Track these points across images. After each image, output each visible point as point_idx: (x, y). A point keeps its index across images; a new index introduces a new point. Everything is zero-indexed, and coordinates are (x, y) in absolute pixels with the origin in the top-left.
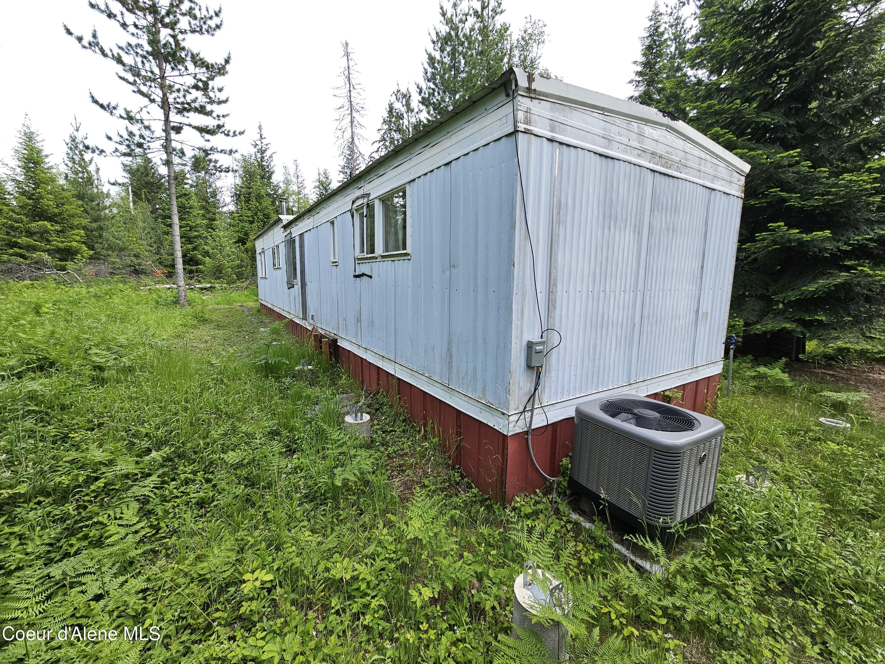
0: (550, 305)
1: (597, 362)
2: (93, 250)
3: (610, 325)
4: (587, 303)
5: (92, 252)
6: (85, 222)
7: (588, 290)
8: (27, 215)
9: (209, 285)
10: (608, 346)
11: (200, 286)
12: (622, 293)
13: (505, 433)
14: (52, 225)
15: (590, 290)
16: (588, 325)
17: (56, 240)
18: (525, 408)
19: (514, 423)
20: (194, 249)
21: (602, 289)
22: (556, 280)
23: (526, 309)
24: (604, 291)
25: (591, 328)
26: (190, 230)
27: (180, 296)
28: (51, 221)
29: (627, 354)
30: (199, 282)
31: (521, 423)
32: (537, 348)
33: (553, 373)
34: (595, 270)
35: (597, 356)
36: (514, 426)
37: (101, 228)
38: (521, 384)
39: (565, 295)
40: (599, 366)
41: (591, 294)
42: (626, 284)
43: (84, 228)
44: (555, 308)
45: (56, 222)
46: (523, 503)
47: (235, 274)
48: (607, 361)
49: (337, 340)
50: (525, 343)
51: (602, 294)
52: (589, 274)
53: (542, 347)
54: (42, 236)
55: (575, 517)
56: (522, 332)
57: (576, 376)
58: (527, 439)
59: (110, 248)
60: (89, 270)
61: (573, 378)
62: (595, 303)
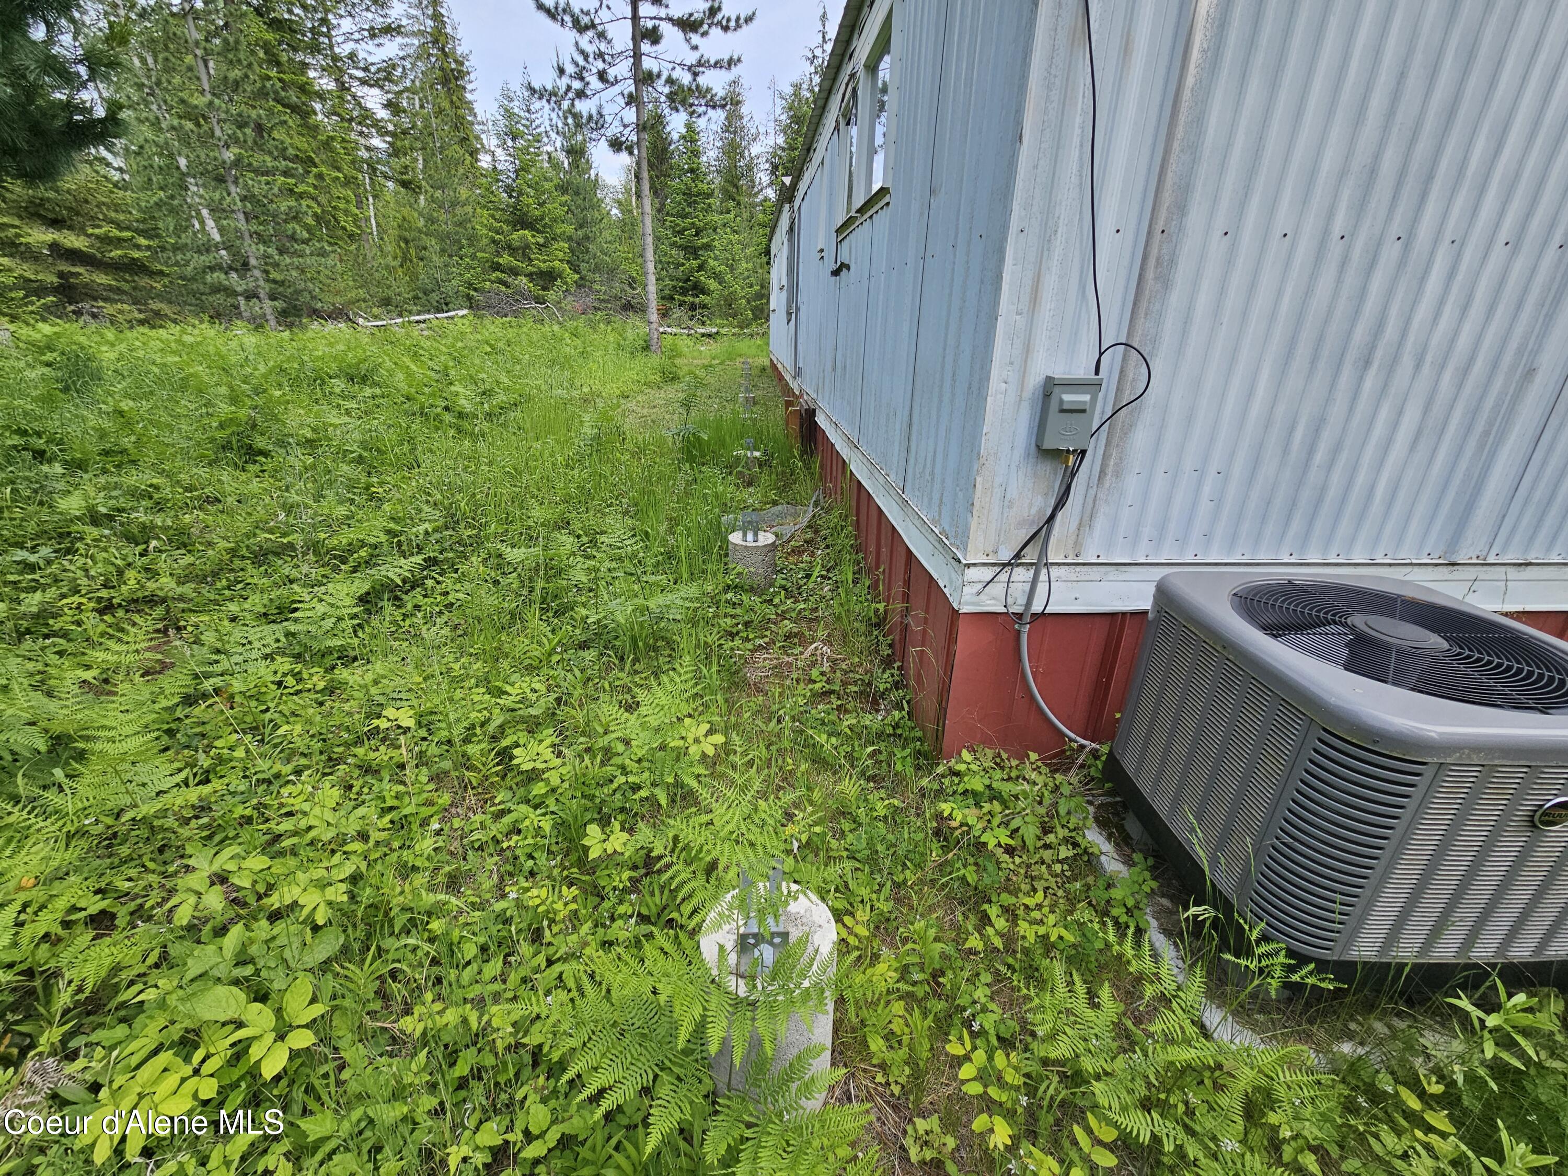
0: (1150, 274)
1: (1314, 476)
2: (578, 273)
3: (1407, 361)
4: (1313, 276)
5: (577, 276)
6: (569, 229)
7: (1326, 232)
8: (507, 222)
9: (714, 330)
10: (1379, 430)
11: (703, 331)
12: (1499, 253)
13: (955, 606)
14: (533, 236)
15: (1337, 232)
16: (1303, 351)
17: (538, 259)
18: (1018, 556)
19: (980, 586)
20: (701, 268)
21: (1395, 229)
22: (1185, 189)
23: (1050, 282)
24: (1406, 240)
25: (1314, 361)
26: (696, 235)
27: (651, 339)
28: (533, 230)
29: (1463, 464)
30: (703, 323)
31: (997, 589)
32: (1067, 397)
33: (1132, 484)
34: (1377, 157)
35: (1320, 457)
36: (979, 594)
37: (587, 238)
38: (1013, 493)
39: (1217, 247)
40: (1324, 489)
41: (1335, 249)
42: (1528, 215)
43: (570, 239)
44: (1166, 283)
45: (538, 231)
46: (974, 767)
47: (752, 310)
48: (1361, 478)
49: (814, 410)
50: (1035, 379)
51: (1391, 252)
52: (1343, 174)
53: (1087, 398)
54: (524, 253)
55: (1095, 838)
56: (1027, 350)
57: (1218, 501)
58: (1018, 632)
59: (597, 269)
60: (569, 303)
61: (1205, 506)
62: (1351, 279)
